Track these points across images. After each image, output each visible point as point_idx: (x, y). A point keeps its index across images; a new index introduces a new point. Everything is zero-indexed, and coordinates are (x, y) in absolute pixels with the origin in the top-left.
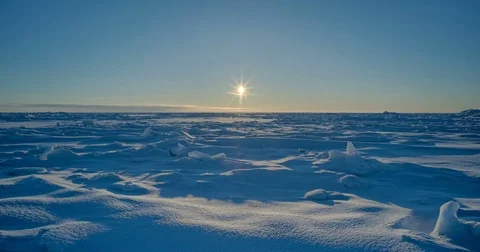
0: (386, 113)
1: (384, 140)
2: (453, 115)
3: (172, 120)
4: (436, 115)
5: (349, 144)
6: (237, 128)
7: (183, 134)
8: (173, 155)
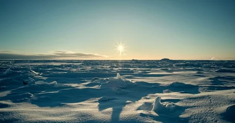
0: (133, 60)
1: (132, 72)
2: (159, 61)
3: (24, 64)
4: (152, 61)
5: (118, 74)
6: (63, 68)
7: (31, 72)
8: (25, 83)
